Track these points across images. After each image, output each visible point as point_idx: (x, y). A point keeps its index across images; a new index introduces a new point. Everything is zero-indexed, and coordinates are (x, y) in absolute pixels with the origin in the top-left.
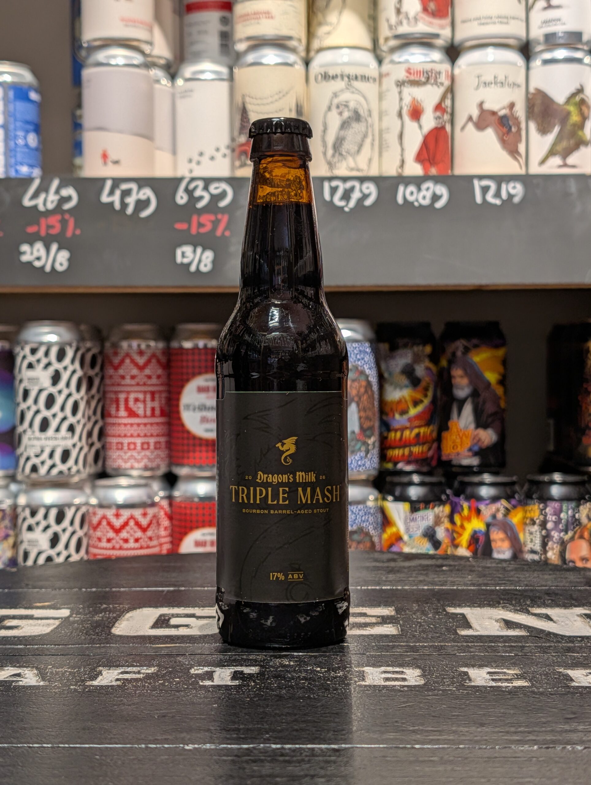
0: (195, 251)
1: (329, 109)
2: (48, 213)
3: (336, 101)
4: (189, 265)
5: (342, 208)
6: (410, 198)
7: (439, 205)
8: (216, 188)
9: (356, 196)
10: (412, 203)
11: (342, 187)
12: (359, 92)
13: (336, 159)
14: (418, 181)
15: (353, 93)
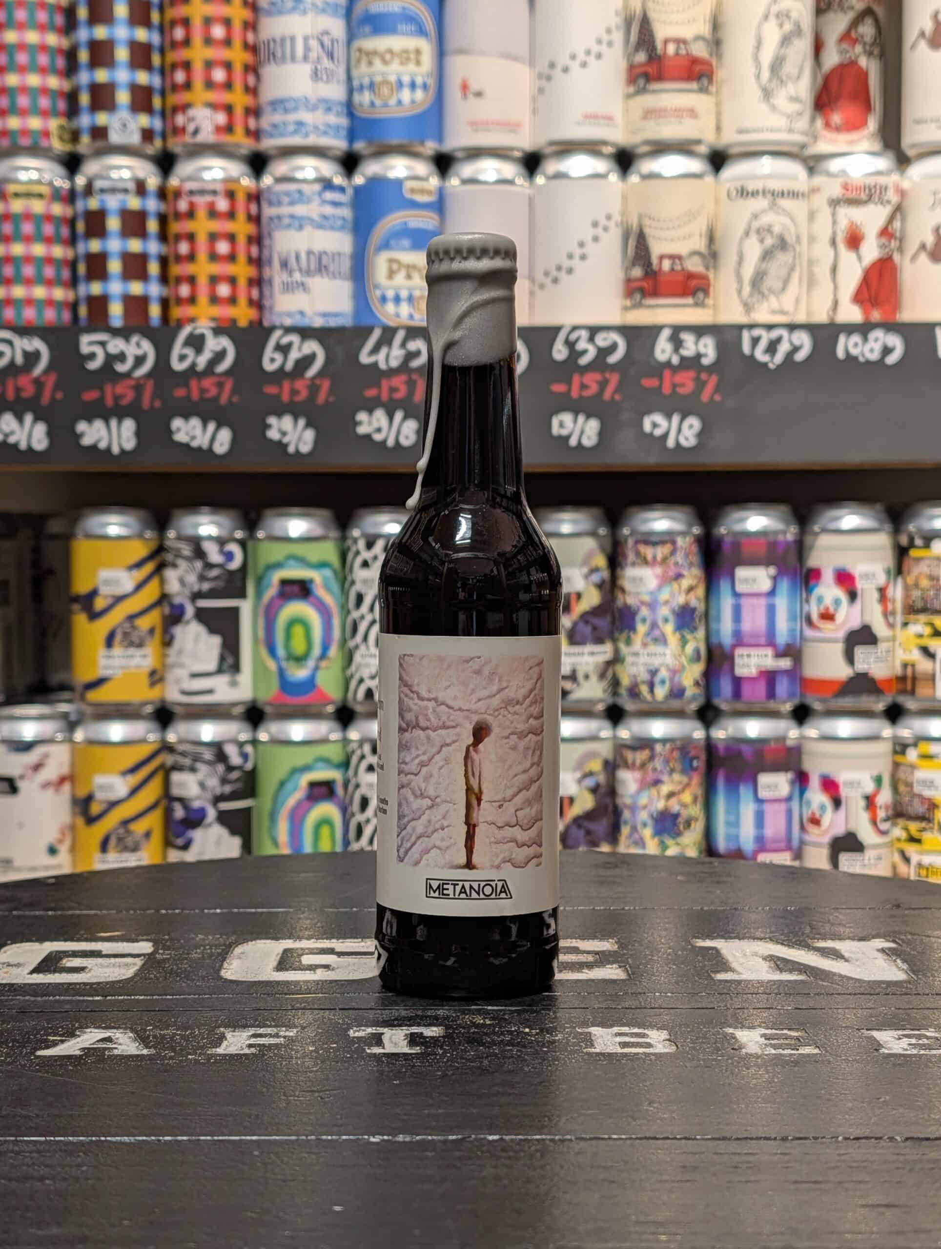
0: (575, 421)
1: (747, 234)
2: (391, 372)
3: (756, 225)
4: (568, 437)
5: (765, 365)
6: (854, 352)
7: (891, 359)
8: (605, 339)
9: (783, 348)
10: (855, 359)
11: (766, 337)
12: (785, 212)
13: (755, 299)
14: (864, 329)
15: (779, 214)
